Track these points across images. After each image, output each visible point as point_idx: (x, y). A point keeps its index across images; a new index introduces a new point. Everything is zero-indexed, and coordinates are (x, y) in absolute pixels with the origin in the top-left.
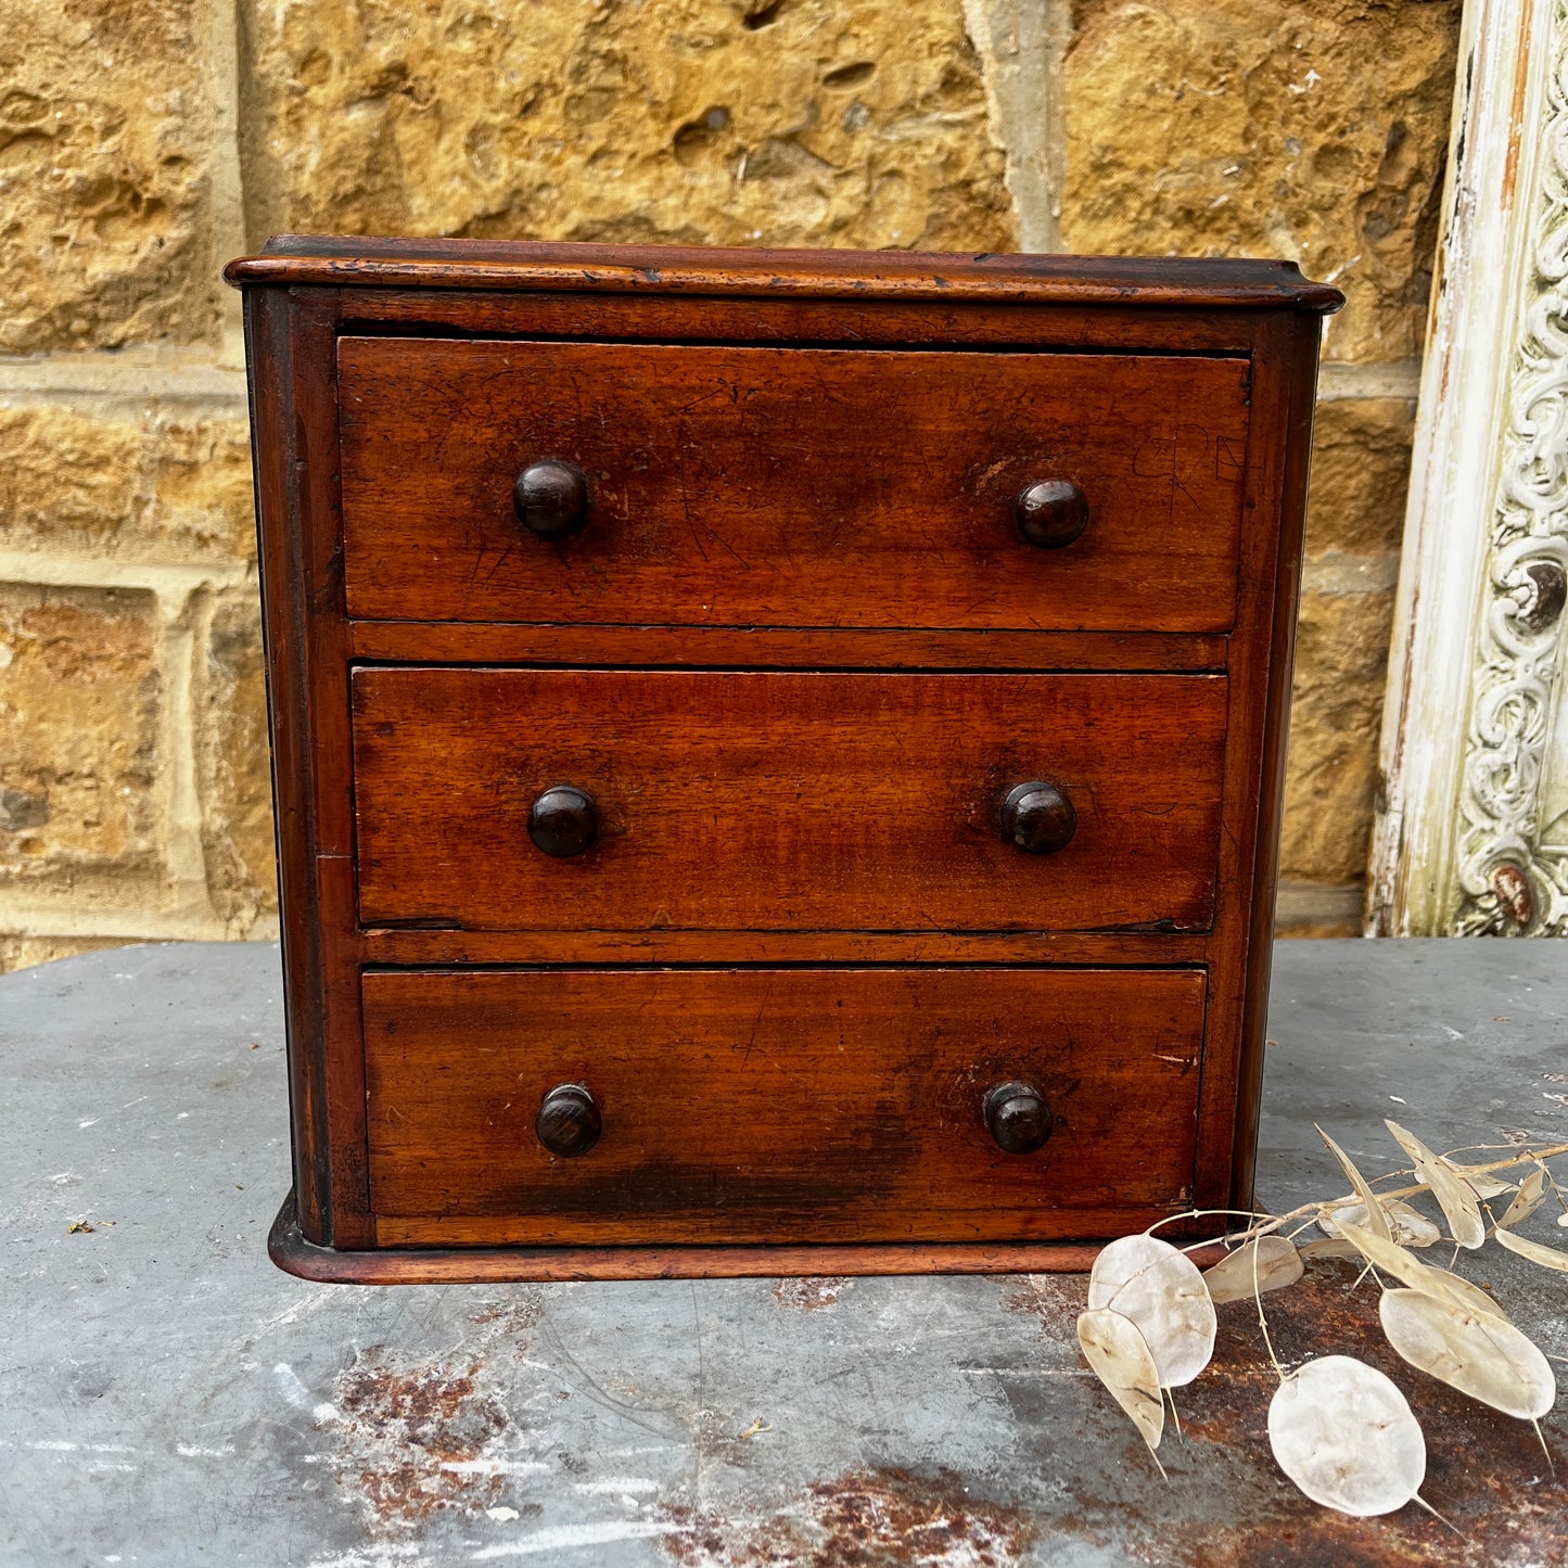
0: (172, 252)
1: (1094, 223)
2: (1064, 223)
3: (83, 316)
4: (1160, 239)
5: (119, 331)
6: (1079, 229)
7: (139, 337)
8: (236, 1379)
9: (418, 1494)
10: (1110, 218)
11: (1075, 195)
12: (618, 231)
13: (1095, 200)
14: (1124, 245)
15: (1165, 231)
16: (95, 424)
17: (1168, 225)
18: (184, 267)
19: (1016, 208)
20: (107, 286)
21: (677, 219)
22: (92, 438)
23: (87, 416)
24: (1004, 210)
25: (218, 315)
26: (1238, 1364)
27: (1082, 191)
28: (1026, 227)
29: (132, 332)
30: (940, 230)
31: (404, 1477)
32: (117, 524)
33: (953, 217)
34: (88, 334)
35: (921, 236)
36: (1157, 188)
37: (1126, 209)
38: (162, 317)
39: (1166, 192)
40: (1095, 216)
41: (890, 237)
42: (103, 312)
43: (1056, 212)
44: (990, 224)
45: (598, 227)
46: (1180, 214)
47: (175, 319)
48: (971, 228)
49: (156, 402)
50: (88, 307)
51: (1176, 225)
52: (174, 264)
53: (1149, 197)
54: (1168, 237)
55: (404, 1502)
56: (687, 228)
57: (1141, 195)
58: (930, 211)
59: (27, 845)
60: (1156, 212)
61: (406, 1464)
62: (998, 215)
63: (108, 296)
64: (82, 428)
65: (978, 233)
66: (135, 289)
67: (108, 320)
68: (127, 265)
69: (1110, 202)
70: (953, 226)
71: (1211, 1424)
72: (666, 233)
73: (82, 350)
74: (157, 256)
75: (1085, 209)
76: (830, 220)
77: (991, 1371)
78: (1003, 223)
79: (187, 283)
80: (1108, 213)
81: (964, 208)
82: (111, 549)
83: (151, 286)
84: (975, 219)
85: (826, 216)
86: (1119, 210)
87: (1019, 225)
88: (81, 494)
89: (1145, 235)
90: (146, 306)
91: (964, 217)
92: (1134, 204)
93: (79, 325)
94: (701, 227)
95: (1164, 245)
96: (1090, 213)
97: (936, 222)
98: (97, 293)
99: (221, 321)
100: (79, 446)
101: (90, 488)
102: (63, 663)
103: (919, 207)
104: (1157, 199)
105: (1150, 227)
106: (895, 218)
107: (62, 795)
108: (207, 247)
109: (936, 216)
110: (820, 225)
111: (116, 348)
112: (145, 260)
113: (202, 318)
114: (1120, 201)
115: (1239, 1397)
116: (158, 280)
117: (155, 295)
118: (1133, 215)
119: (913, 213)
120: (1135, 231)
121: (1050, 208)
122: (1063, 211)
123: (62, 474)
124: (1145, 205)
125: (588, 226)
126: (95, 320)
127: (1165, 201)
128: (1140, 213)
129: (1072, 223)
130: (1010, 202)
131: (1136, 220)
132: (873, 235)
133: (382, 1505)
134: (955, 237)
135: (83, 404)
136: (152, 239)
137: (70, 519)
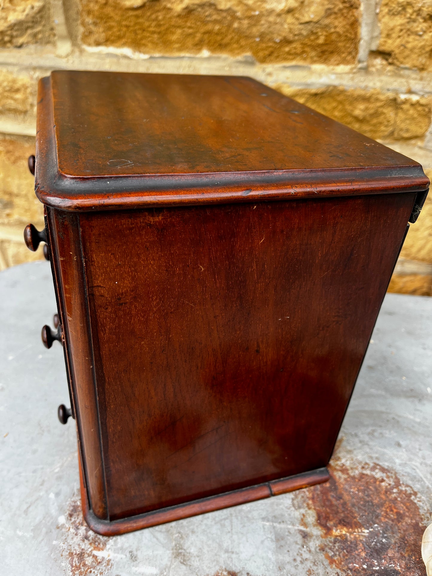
0: (37, 11)
1: (392, 17)
2: (380, 16)
3: (7, 35)
4: (418, 27)
5: (21, 40)
6: (386, 19)
7: (28, 43)
8: (37, 499)
9: (85, 565)
10: (399, 16)
11: (386, 5)
12: (203, 8)
13: (394, 8)
14: (403, 27)
15: (420, 23)
16: (15, 76)
17: (421, 20)
18: (41, 17)
19: (362, 8)
20: (15, 25)
21: (226, 5)
22: (14, 81)
23: (11, 73)
24: (357, 8)
25: (55, 35)
26: (352, 528)
27: (390, 3)
28: (365, 17)
29: (26, 41)
30: (330, 15)
31: (81, 556)
32: (25, 112)
33: (336, 10)
34: (10, 42)
35: (323, 17)
36: (420, 5)
37: (406, 12)
38: (35, 35)
39: (423, 7)
40: (394, 14)
41: (309, 17)
42: (15, 34)
43: (378, 11)
44: (351, 14)
45: (195, 7)
46: (428, 17)
47: (40, 36)
48: (342, 14)
49: (35, 68)
50: (9, 32)
51: (425, 20)
52: (38, 16)
53: (416, 9)
54: (421, 26)
55: (80, 568)
56: (229, 9)
57: (413, 7)
58: (327, 7)
59: (8, 215)
60: (418, 15)
61: (83, 549)
62: (354, 10)
63: (16, 28)
64: (10, 77)
65: (345, 17)
66: (25, 25)
67: (17, 36)
68: (21, 17)
69: (400, 9)
70: (335, 13)
71: (338, 559)
72: (221, 10)
73: (8, 48)
74: (32, 13)
75: (390, 11)
76: (286, 9)
77: (271, 524)
78: (356, 14)
79: (43, 23)
80: (399, 13)
81: (341, 6)
82: (24, 121)
83: (30, 24)
84: (345, 11)
85: (285, 7)
86: (403, 12)
87: (362, 15)
88: (12, 102)
89: (412, 24)
90: (29, 32)
91: (340, 10)
92: (410, 10)
93: (7, 39)
94: (236, 8)
95: (419, 29)
96: (391, 13)
97: (329, 12)
98: (12, 27)
99: (56, 38)
100: (10, 84)
101: (15, 100)
102: (13, 158)
103: (323, 5)
104: (420, 10)
105: (414, 21)
106: (313, 9)
107: (17, 201)
108: (49, 9)
109: (329, 9)
110: (282, 10)
111: (20, 46)
112: (27, 15)
113: (49, 36)
114: (404, 9)
115: (350, 546)
116: (33, 22)
117: (32, 27)
118: (408, 15)
119: (321, 8)
120: (408, 22)
121: (376, 8)
122: (381, 11)
123: (6, 94)
124: (414, 11)
125: (191, 6)
126: (12, 37)
127: (423, 10)
128: (411, 15)
129: (384, 16)
130: (360, 5)
131: (410, 18)
132: (303, 16)
133: (73, 569)
134: (336, 18)
135: (10, 68)
136: (29, 6)
137: (10, 110)
